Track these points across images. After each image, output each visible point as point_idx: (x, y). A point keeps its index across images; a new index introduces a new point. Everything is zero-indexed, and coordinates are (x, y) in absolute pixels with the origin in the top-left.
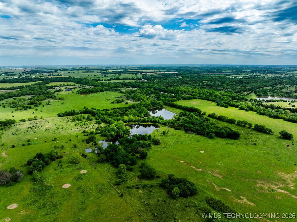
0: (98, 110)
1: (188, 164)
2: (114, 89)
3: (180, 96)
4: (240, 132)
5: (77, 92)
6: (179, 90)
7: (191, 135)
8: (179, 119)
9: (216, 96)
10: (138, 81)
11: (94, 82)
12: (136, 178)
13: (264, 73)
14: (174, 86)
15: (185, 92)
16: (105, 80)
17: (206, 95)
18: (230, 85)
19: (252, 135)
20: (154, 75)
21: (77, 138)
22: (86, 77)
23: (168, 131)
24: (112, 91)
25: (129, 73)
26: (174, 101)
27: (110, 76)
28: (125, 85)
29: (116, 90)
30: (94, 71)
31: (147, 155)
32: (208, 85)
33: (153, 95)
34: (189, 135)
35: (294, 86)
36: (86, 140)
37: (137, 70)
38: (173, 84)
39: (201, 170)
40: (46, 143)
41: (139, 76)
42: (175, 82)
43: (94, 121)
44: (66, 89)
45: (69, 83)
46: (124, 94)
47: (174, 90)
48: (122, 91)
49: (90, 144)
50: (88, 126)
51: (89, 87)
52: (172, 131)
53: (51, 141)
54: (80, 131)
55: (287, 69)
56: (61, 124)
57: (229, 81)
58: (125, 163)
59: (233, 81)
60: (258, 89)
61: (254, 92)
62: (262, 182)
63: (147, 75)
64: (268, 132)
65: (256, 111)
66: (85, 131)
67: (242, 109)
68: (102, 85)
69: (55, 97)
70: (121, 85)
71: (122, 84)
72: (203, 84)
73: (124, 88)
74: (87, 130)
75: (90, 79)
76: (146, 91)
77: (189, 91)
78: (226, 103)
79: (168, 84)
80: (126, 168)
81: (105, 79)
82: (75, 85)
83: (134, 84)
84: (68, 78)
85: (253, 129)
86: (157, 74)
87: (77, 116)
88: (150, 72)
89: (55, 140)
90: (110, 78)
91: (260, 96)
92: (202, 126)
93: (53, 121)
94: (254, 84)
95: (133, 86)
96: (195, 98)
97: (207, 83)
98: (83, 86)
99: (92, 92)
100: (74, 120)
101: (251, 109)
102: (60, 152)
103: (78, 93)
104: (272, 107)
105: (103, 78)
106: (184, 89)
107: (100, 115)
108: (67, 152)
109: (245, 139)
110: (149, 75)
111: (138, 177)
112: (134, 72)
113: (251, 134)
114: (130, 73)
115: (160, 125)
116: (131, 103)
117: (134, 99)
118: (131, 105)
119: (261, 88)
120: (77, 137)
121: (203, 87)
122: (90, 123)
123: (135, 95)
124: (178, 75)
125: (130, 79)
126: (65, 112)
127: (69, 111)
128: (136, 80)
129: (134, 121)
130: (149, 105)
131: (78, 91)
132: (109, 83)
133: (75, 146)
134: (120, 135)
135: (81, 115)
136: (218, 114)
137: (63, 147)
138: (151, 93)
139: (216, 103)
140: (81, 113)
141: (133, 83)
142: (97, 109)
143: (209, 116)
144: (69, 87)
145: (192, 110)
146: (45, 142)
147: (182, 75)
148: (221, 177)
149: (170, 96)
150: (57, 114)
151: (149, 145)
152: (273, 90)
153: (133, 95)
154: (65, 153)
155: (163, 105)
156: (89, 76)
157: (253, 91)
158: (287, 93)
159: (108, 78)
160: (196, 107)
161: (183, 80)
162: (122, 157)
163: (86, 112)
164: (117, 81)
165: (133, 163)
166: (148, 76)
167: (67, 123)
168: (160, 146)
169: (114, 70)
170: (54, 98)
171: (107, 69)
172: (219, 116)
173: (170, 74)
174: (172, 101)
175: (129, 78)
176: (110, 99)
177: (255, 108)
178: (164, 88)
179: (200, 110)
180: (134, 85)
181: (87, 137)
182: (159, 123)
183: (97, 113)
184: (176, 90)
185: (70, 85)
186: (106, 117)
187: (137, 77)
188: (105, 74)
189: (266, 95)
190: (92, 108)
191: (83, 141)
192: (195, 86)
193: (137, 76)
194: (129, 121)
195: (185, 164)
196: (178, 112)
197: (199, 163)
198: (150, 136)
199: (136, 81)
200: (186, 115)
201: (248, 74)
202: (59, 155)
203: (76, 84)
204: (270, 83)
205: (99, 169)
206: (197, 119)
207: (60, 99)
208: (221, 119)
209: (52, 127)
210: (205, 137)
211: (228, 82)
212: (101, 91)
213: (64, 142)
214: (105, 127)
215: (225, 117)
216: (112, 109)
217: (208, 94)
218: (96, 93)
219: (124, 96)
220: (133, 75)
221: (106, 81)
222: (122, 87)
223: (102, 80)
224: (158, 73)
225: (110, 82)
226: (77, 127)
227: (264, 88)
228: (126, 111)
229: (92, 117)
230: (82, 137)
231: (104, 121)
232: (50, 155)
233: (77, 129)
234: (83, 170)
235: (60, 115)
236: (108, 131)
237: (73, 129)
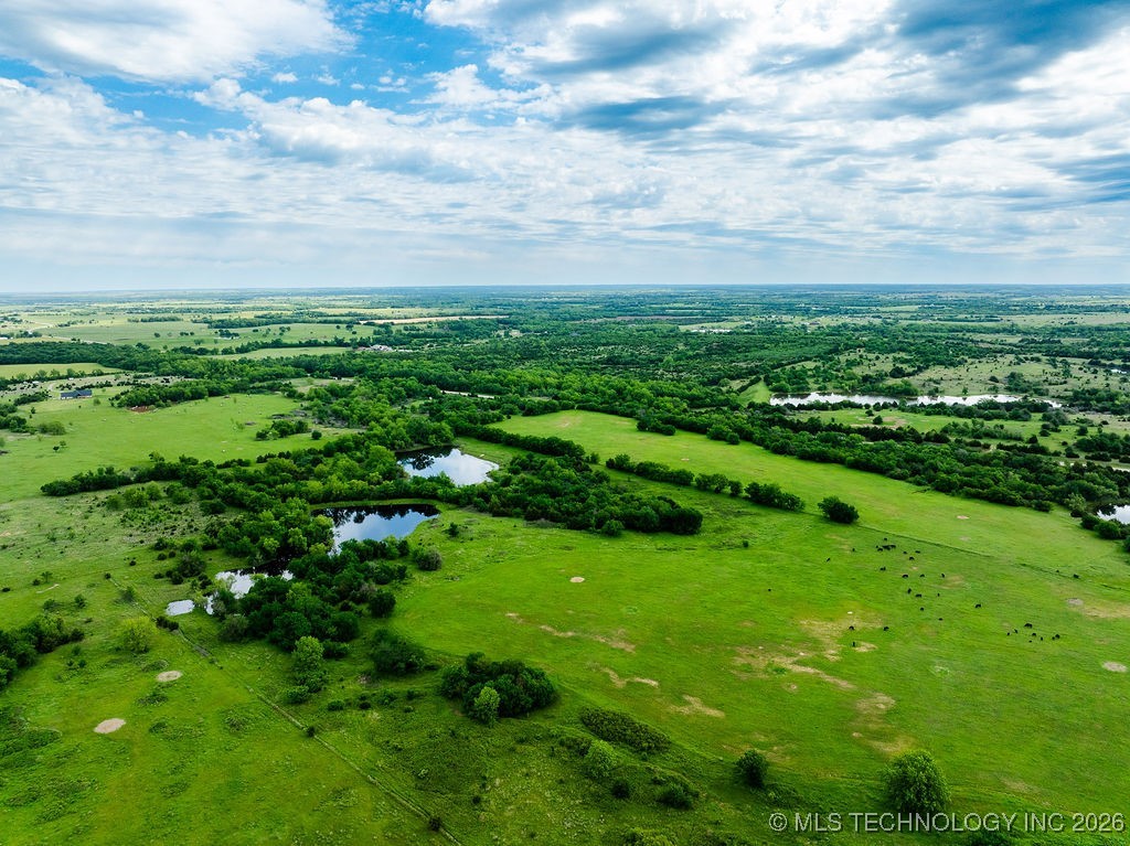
0: (208, 464)
1: (528, 619)
2: (265, 384)
3: (512, 402)
4: (701, 510)
5: (116, 403)
6: (509, 381)
7: (544, 531)
8: (506, 482)
9: (638, 397)
10: (359, 351)
11: (181, 358)
12: (356, 679)
13: (806, 312)
14: (494, 366)
15: (532, 387)
16: (225, 352)
17: (604, 393)
18: (690, 357)
19: (739, 519)
20: (420, 326)
21: (132, 569)
22: (147, 339)
23: (470, 523)
24: (259, 391)
25: (320, 322)
26: (493, 422)
27: (245, 336)
28: (309, 368)
29: (272, 389)
30: (179, 316)
31: (392, 602)
32: (612, 361)
33: (418, 403)
34: (541, 530)
35: (891, 356)
36: (169, 574)
37: (353, 310)
38: (489, 359)
39: (570, 634)
40: (9, 594)
41: (364, 332)
42: (499, 353)
43: (194, 506)
44: (66, 390)
45: (77, 367)
46: (306, 404)
47: (495, 381)
48: (295, 392)
49: (186, 586)
50: (170, 523)
51: (161, 378)
52: (484, 522)
53: (27, 587)
54: (142, 542)
55: (881, 297)
56: (64, 522)
57: (686, 345)
58: (319, 633)
59: (700, 346)
60: (779, 370)
61: (766, 380)
62: (752, 652)
63: (394, 329)
64: (789, 504)
65: (760, 442)
66: (160, 540)
67: (718, 437)
68: (217, 370)
69: (22, 422)
70: (290, 368)
71: (297, 364)
72: (597, 357)
73: (304, 380)
74: (168, 538)
75: (165, 348)
76: (391, 387)
77: (546, 385)
78: (668, 421)
79: (472, 361)
80: (322, 650)
81: (227, 346)
82: (102, 374)
83: (344, 363)
84: (70, 346)
85: (746, 498)
86: (430, 322)
87: (124, 490)
88: (406, 317)
89: (47, 582)
90: (245, 344)
91: (781, 392)
92: (583, 500)
93: (27, 515)
94: (767, 352)
95: (340, 373)
96: (566, 408)
97: (611, 352)
98: (135, 377)
99: (177, 397)
100: (113, 505)
101: (747, 437)
102: (71, 621)
103: (120, 406)
104: (814, 427)
105: (216, 342)
106: (530, 378)
107: (216, 482)
108: (96, 619)
109: (719, 530)
110: (402, 328)
111: (366, 674)
112: (342, 319)
113: (738, 514)
114: (325, 322)
115: (439, 506)
116: (332, 434)
117: (343, 419)
118: (334, 439)
119: (789, 364)
120: (133, 564)
121: (595, 369)
122: (179, 513)
123: (347, 404)
124: (509, 324)
125: (326, 344)
126: (76, 478)
127: (91, 474)
128: (350, 349)
129: (347, 498)
130: (402, 439)
131: (117, 398)
132: (242, 362)
133: (128, 597)
134: (294, 547)
135: (140, 486)
136: (636, 459)
137: (80, 603)
138: (409, 397)
139: (636, 423)
140: (140, 479)
141: (339, 361)
142: (201, 460)
143: (610, 464)
144: (80, 383)
145: (553, 447)
146: (6, 590)
147: (524, 326)
148: (630, 648)
149: (477, 404)
150: (42, 488)
151: (402, 574)
152: (825, 371)
153: (338, 404)
154: (89, 621)
155: (451, 435)
156: (157, 335)
157: (762, 377)
158: (866, 379)
159: (237, 343)
160: (565, 439)
161: (526, 343)
162: (308, 616)
163: (161, 472)
164: (275, 354)
165: (347, 632)
166: (399, 331)
167: (86, 518)
168: (438, 574)
169: (262, 309)
170: (20, 426)
171: (231, 306)
172: (641, 464)
173: (482, 323)
174: (484, 422)
175: (322, 341)
176: (250, 422)
177: (757, 433)
178: (459, 377)
179: (578, 446)
180: (342, 366)
181: (169, 564)
182: (435, 497)
183: (204, 477)
185: (83, 375)
186: (239, 487)
187: (354, 336)
188: (224, 328)
189: (802, 389)
190: (183, 460)
191: (158, 576)
192: (568, 364)
193: (354, 333)
194: (328, 497)
195: (521, 621)
196: (506, 459)
197: (568, 615)
198: (405, 543)
199: (349, 353)
200: (533, 468)
201: (753, 318)
202: (68, 630)
203: (105, 370)
204: (816, 347)
205: (225, 662)
206: (568, 479)
207: (44, 430)
208: (646, 472)
209: (27, 537)
210: (591, 532)
211: (681, 348)
212: (214, 393)
213: (85, 584)
214: (237, 525)
215: (658, 465)
216: (261, 460)
218: (193, 402)
219: (306, 409)
220: (338, 327)
221: (232, 353)
222: (298, 375)
223: (215, 352)
224: (434, 319)
225: (248, 356)
226: (129, 531)
227: (798, 367)
228: (316, 462)
229: (186, 492)
230: (150, 564)
231: (234, 502)
232: (32, 631)
233: (131, 536)
234: (166, 671)
235: (53, 491)
236: (250, 535)
237: (114, 540)
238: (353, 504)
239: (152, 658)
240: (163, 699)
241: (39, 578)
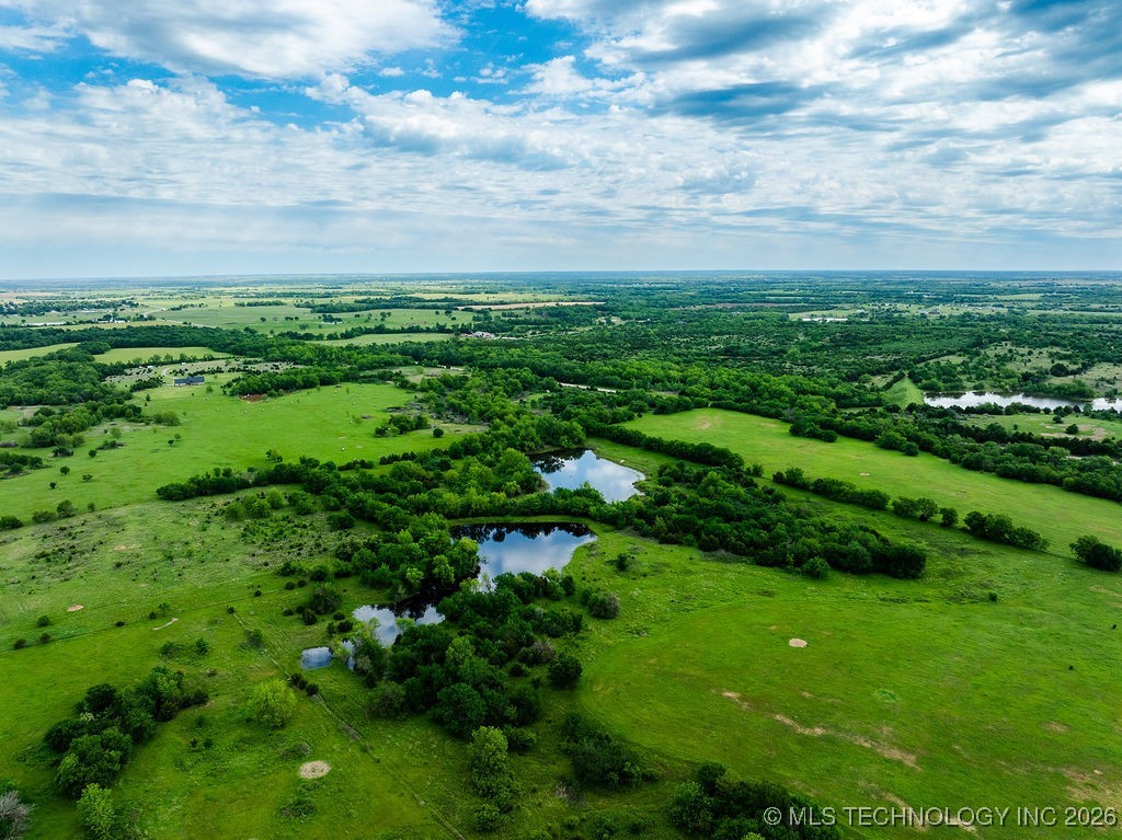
0: (330, 466)
1: (757, 703)
2: (375, 373)
3: (640, 398)
5: (228, 390)
6: (629, 373)
10: (463, 337)
11: (289, 344)
12: (553, 790)
13: (919, 300)
14: (605, 356)
15: (655, 381)
16: (331, 337)
17: (736, 390)
18: (815, 349)
20: (518, 312)
21: (256, 600)
22: (254, 323)
23: (635, 551)
24: (369, 380)
25: (419, 308)
26: (623, 420)
27: (348, 321)
28: (417, 356)
29: (383, 378)
31: (578, 671)
32: (731, 353)
33: (537, 397)
34: (724, 565)
36: (300, 610)
37: (449, 296)
38: (598, 347)
39: (819, 731)
40: (124, 630)
41: (464, 319)
42: (607, 342)
43: (320, 518)
44: (179, 376)
45: (188, 351)
46: (420, 395)
47: (613, 374)
48: (407, 382)
49: (321, 626)
50: (296, 540)
51: (270, 364)
52: (650, 550)
53: (143, 621)
54: (266, 564)
55: (992, 284)
56: (179, 534)
57: (806, 334)
60: (922, 364)
61: (911, 376)
63: (493, 315)
65: (944, 454)
66: (287, 565)
68: (325, 356)
69: (137, 410)
70: (398, 356)
71: (404, 352)
72: (713, 348)
73: (414, 369)
74: (298, 562)
75: (272, 332)
76: (506, 378)
77: (670, 379)
78: (825, 425)
79: (580, 350)
81: (332, 331)
82: (212, 359)
83: (452, 351)
84: (183, 330)
85: (963, 531)
86: (527, 308)
87: (242, 494)
88: (502, 303)
89: (164, 616)
90: (349, 329)
92: (766, 528)
93: (142, 523)
95: (449, 361)
96: (699, 405)
97: (726, 342)
98: (245, 363)
99: (288, 386)
100: (233, 515)
101: (925, 447)
102: (193, 672)
103: (232, 394)
104: (996, 435)
105: (320, 327)
106: (651, 370)
107: (343, 489)
108: (222, 672)
109: (947, 575)
110: (500, 314)
112: (439, 304)
113: (963, 552)
114: (424, 307)
115: (593, 527)
116: (458, 432)
117: (461, 414)
118: (458, 439)
120: (258, 594)
122: (305, 527)
123: (464, 397)
124: (607, 311)
125: (428, 331)
126: (192, 480)
127: (208, 476)
128: (452, 335)
129: (486, 513)
130: (532, 440)
131: (229, 385)
132: (349, 348)
133: (256, 641)
134: (440, 579)
135: (259, 490)
137: (202, 649)
138: (525, 389)
140: (259, 483)
141: (446, 349)
142: (323, 461)
143: (778, 479)
146: (120, 624)
147: (626, 313)
148: (910, 760)
149: (601, 399)
150: (158, 491)
151: (577, 626)
152: (975, 368)
153: (455, 397)
154: (213, 674)
155: (583, 436)
156: (263, 320)
157: (905, 372)
158: (1027, 376)
159: (341, 329)
161: (633, 331)
162: (477, 687)
163: (281, 475)
164: (380, 340)
165: (528, 714)
166: (498, 317)
167: (205, 530)
169: (361, 294)
170: (134, 415)
171: (331, 291)
172: (820, 481)
173: (580, 309)
174: (615, 420)
175: (423, 327)
176: (365, 415)
177: (938, 443)
178: (574, 368)
180: (451, 354)
181: (299, 596)
183: (328, 483)
184: (620, 375)
185: (195, 360)
186: (369, 498)
187: (454, 323)
188: (327, 312)
189: (957, 388)
190: (303, 461)
191: (289, 613)
192: (684, 356)
193: (454, 319)
194: (466, 510)
195: (746, 707)
196: (651, 465)
197: (804, 700)
198: (570, 578)
199: (454, 341)
200: (687, 480)
201: (865, 306)
202: (192, 687)
203: (215, 355)
205: (380, 752)
206: (737, 497)
207: (159, 420)
208: (827, 491)
209: (142, 553)
210: (789, 571)
211: (801, 338)
212: (326, 382)
213: (205, 620)
214: (372, 546)
215: (843, 484)
216: (384, 462)
217: (746, 387)
218: (304, 392)
219: (421, 401)
220: (437, 313)
221: (337, 338)
222: (406, 364)
223: (320, 337)
224: (531, 306)
225: (355, 342)
226: (251, 549)
227: (943, 362)
228: (446, 466)
229: (310, 500)
230: (278, 596)
231: (363, 514)
232: (149, 692)
233: (254, 555)
234: (310, 760)
235: (169, 494)
236: (388, 560)
237: (236, 559)
238: (493, 520)
239: (292, 737)
240: (310, 810)
241: (157, 611)
